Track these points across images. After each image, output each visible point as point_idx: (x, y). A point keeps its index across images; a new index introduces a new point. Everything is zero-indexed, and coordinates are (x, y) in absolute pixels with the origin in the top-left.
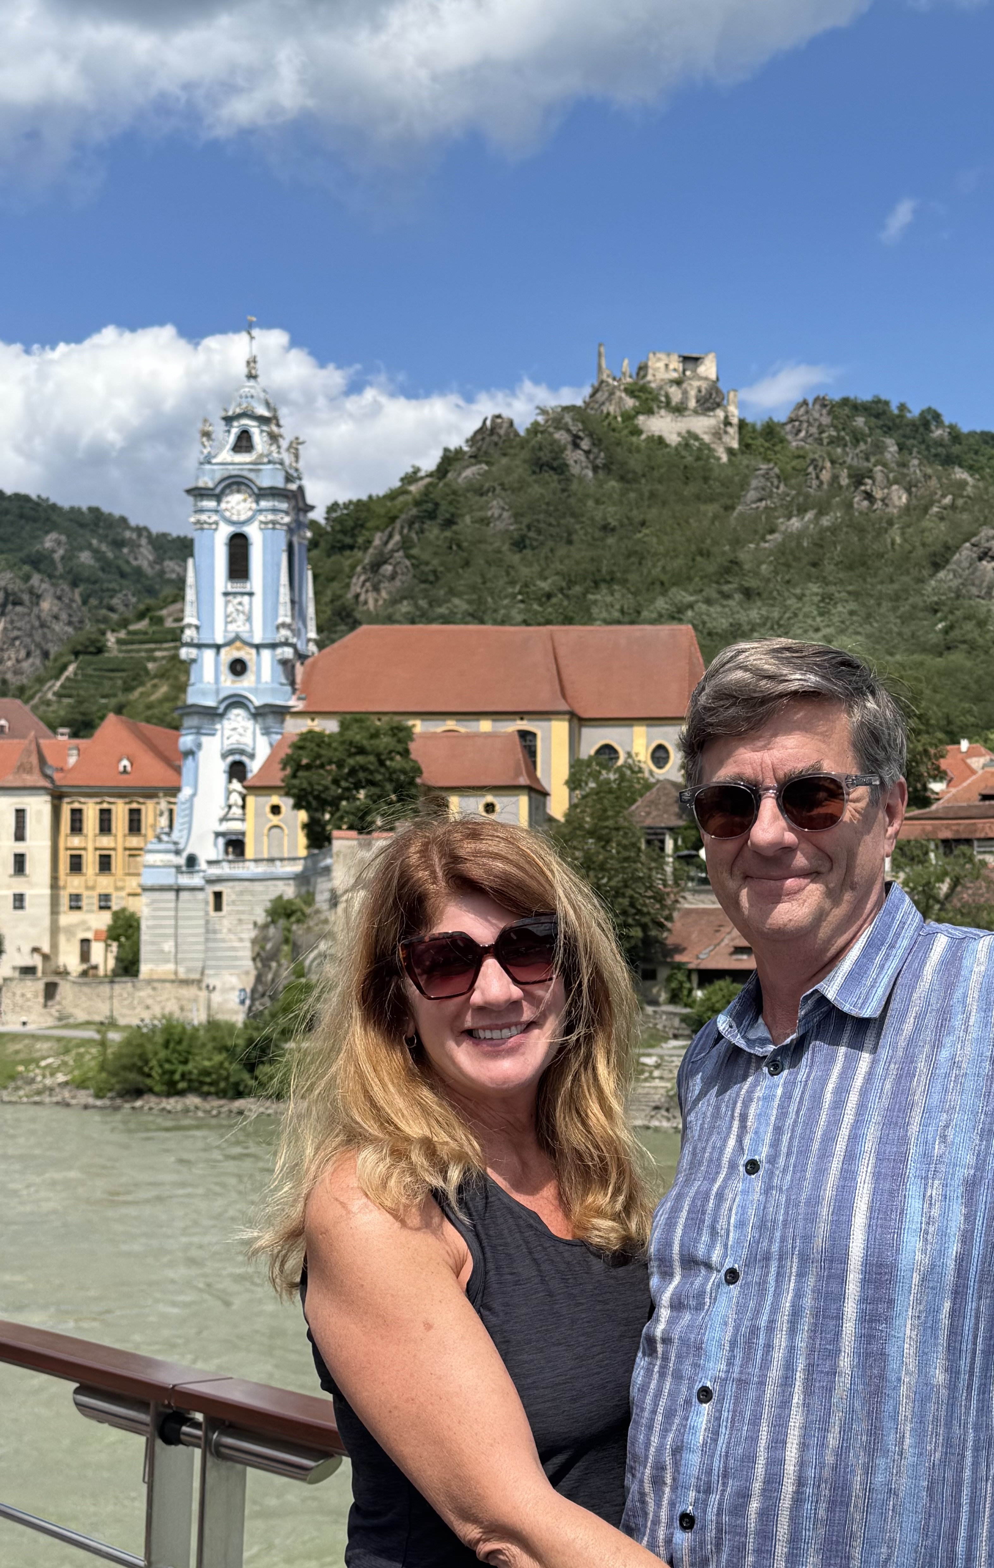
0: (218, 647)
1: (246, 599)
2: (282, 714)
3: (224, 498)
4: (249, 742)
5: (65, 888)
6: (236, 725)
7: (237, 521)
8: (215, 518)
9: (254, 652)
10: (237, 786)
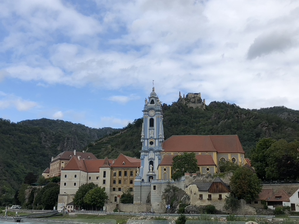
0: (148, 139)
1: (153, 130)
2: (160, 152)
3: (149, 112)
4: (154, 157)
5: (112, 187)
6: (151, 154)
7: (151, 116)
8: (148, 115)
9: (154, 140)
10: (151, 166)
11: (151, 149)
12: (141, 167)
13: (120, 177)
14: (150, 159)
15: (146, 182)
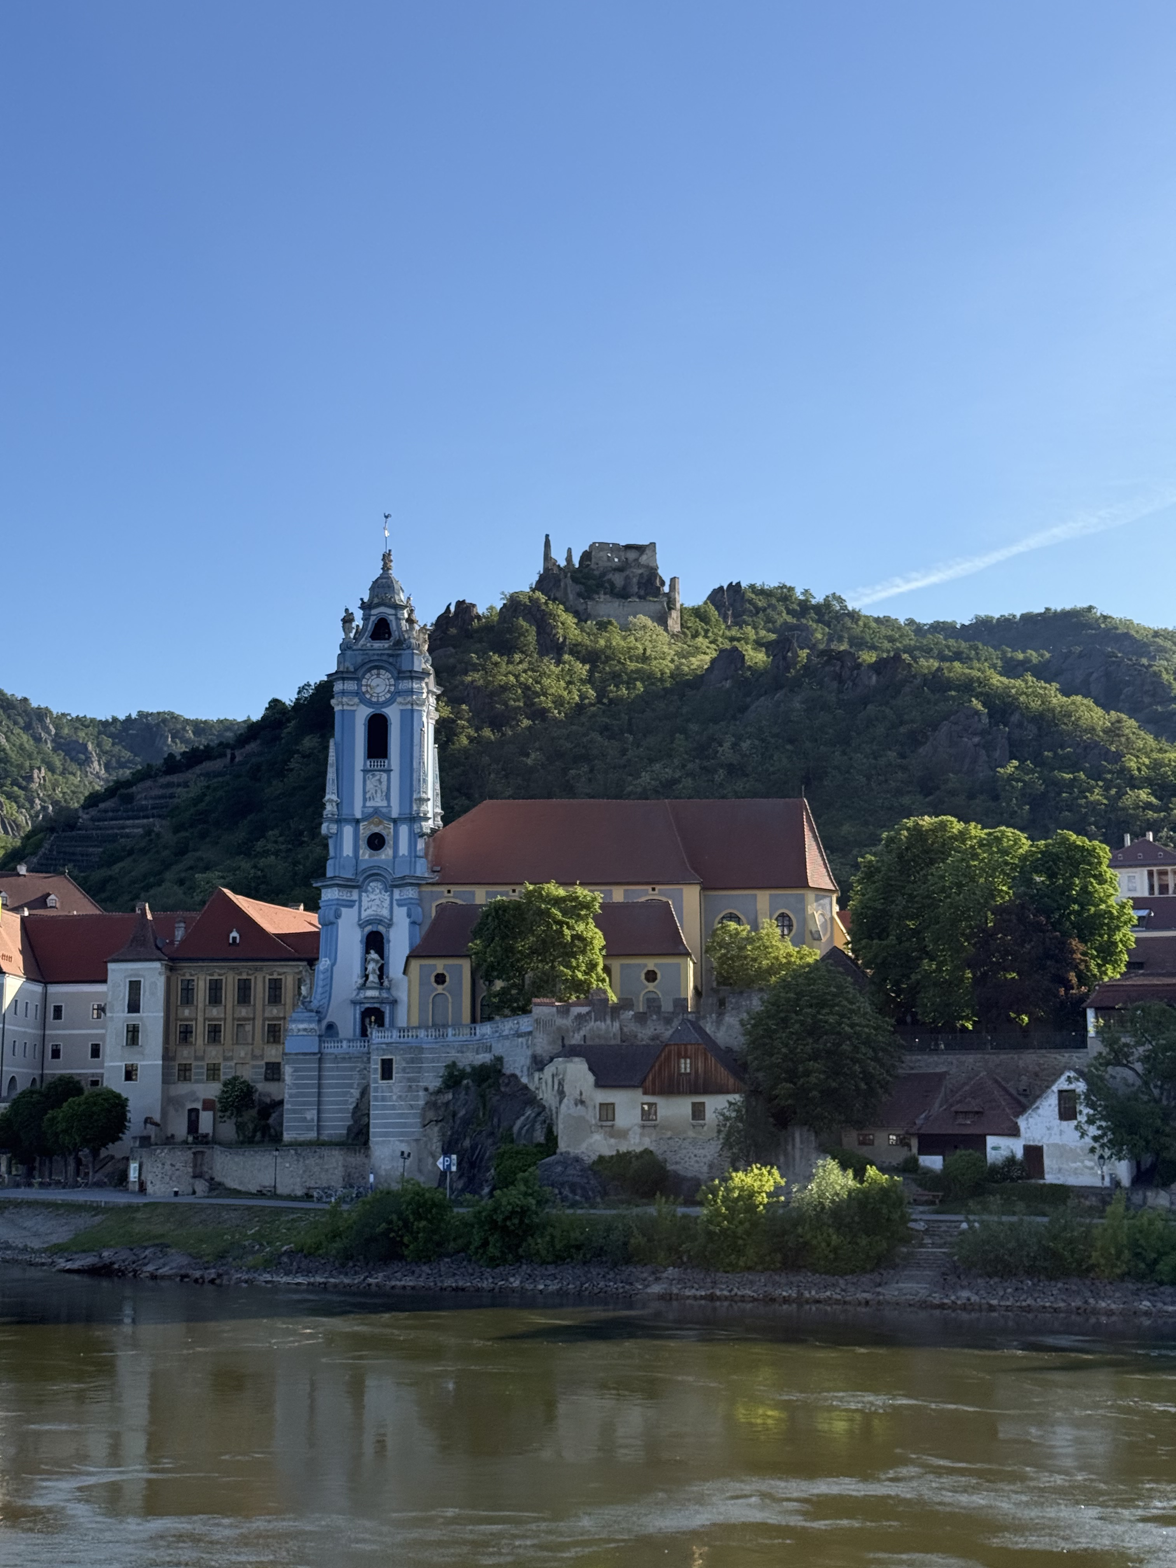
0: (358, 821)
1: (384, 776)
2: (419, 885)
3: (364, 682)
4: (385, 913)
5: (173, 1059)
6: (372, 897)
7: (377, 703)
8: (356, 700)
9: (392, 826)
10: (374, 955)
11: (374, 874)
12: (323, 963)
13: (215, 1012)
14: (369, 922)
15: (349, 1041)
